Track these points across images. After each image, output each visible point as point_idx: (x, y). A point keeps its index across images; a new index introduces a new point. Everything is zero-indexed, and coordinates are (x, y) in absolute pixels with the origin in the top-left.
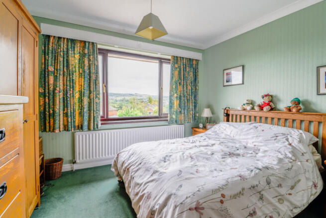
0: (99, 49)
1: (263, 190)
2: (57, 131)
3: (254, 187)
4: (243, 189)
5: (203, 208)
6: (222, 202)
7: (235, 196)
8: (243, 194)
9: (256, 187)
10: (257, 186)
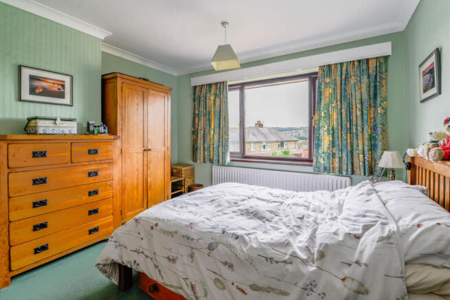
0: (230, 86)
1: (197, 249)
2: (198, 162)
3: (188, 238)
4: (176, 232)
5: (139, 223)
6: (152, 228)
7: (165, 232)
8: (172, 236)
9: (190, 240)
10: (192, 239)
